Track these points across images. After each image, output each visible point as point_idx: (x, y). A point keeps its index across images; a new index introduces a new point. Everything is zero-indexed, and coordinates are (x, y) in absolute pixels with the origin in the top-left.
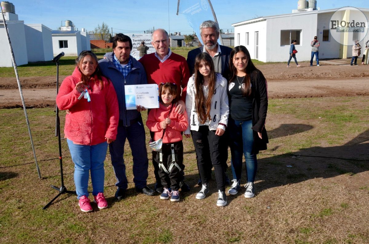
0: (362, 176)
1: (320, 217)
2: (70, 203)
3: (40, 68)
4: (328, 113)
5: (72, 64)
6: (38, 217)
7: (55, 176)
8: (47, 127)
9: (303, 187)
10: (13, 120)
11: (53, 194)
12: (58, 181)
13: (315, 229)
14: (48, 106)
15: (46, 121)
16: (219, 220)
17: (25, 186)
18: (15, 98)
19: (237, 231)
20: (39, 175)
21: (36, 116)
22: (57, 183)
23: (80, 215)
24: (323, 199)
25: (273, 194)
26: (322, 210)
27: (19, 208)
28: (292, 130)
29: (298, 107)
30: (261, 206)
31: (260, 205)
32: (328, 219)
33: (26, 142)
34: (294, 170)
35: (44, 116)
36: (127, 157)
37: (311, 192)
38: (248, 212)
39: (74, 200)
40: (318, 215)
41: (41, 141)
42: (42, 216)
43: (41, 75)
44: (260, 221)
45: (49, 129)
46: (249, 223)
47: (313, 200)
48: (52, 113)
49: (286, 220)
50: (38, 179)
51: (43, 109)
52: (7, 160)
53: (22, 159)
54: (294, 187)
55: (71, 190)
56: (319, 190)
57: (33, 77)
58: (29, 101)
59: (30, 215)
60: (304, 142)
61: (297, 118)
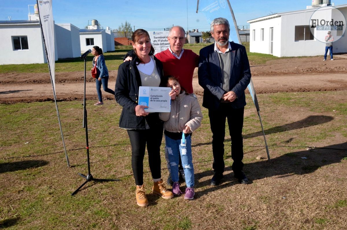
1: (335, 208)
2: (96, 190)
3: (69, 64)
4: (343, 106)
6: (67, 202)
7: (82, 165)
8: (75, 119)
9: (318, 178)
10: (44, 112)
11: (80, 181)
12: (85, 169)
13: (331, 220)
14: (75, 99)
15: (74, 114)
16: (236, 209)
17: (56, 174)
18: (46, 92)
19: (253, 220)
20: (68, 163)
21: (65, 108)
22: (85, 171)
23: (105, 202)
24: (338, 190)
25: (289, 185)
26: (337, 201)
27: (50, 194)
28: (306, 122)
29: (312, 100)
31: (275, 195)
32: (343, 210)
33: (56, 132)
34: (309, 161)
35: (72, 109)
37: (326, 183)
38: (264, 202)
39: (100, 187)
40: (333, 206)
41: (69, 132)
42: (70, 202)
43: (69, 71)
44: (275, 210)
45: (77, 121)
46: (265, 212)
47: (328, 192)
48: (80, 106)
49: (302, 211)
50: (67, 167)
51: (71, 102)
52: (39, 149)
53: (53, 149)
54: (309, 178)
55: (97, 178)
56: (334, 181)
57: (62, 73)
58: (59, 94)
59: (60, 200)
60: (318, 135)
61: (311, 111)
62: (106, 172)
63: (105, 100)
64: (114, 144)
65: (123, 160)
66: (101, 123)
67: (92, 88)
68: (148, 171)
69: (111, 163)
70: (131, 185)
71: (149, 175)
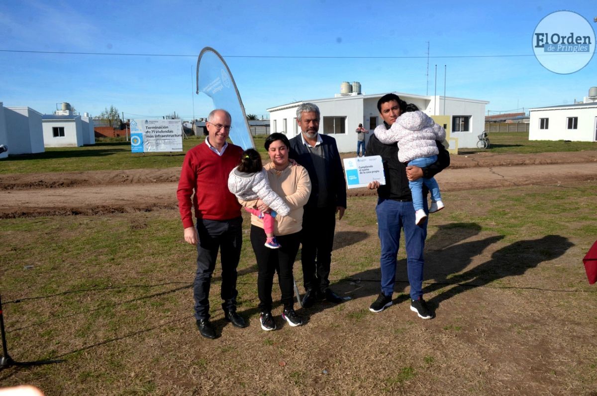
0: (443, 308)
1: (399, 384)
3: (23, 163)
5: (67, 157)
8: (10, 249)
14: (23, 215)
15: (12, 240)
24: (399, 350)
25: (331, 347)
26: (400, 370)
28: (345, 242)
30: (314, 370)
31: (312, 368)
32: (409, 385)
35: (10, 231)
36: (120, 294)
38: (296, 382)
39: (24, 379)
40: (397, 380)
43: (22, 172)
45: (12, 252)
47: (386, 355)
48: (24, 227)
51: (14, 220)
57: (10, 175)
60: (363, 260)
61: (350, 224)
62: (41, 345)
63: (69, 214)
64: (64, 291)
65: (74, 322)
66: (52, 254)
67: (52, 197)
68: (114, 338)
69: (53, 327)
70: (80, 369)
71: (114, 346)
